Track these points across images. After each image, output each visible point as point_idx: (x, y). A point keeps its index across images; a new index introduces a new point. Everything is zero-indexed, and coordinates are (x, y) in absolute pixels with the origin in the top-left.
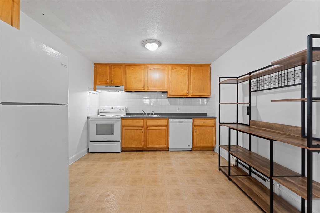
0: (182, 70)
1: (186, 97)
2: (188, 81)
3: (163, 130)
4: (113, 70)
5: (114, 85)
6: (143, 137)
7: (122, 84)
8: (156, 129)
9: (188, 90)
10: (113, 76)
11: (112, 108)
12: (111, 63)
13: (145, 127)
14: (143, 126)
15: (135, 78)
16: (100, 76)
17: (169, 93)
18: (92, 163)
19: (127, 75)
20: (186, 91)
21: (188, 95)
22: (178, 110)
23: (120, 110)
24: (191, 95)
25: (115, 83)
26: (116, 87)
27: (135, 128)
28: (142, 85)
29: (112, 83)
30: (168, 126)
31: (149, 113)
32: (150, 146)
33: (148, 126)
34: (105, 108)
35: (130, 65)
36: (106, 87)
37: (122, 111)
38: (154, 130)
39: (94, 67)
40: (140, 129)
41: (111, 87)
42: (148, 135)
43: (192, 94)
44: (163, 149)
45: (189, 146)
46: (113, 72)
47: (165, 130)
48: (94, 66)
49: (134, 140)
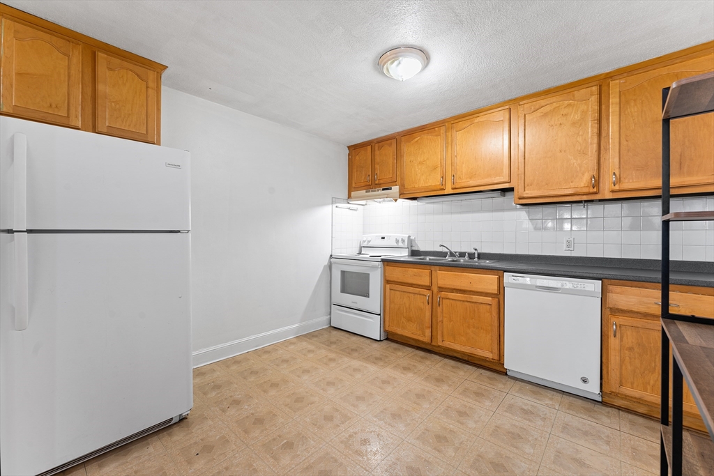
0: (569, 105)
1: (585, 198)
2: (595, 140)
3: (484, 306)
4: (377, 152)
5: (380, 187)
6: (428, 314)
7: (394, 183)
8: (463, 301)
9: (595, 173)
10: (377, 166)
11: (383, 238)
12: (375, 139)
13: (435, 289)
14: (429, 286)
15: (421, 163)
16: (357, 171)
17: (519, 191)
18: (312, 347)
19: (406, 159)
20: (587, 177)
21: (596, 193)
22: (565, 247)
23: (396, 244)
24: (613, 191)
25: (381, 182)
26: (383, 190)
27: (411, 289)
28: (439, 177)
29: (377, 182)
30: (499, 296)
31: (465, 253)
32: (447, 344)
33: (441, 289)
34: (369, 239)
35: (410, 134)
36: (366, 192)
37: (401, 244)
38: (457, 302)
39: (349, 155)
40: (421, 293)
41: (375, 191)
42: (442, 312)
43: (617, 187)
44: (487, 364)
45: (585, 381)
46: (377, 159)
47: (488, 307)
48: (348, 152)
49: (409, 320)
